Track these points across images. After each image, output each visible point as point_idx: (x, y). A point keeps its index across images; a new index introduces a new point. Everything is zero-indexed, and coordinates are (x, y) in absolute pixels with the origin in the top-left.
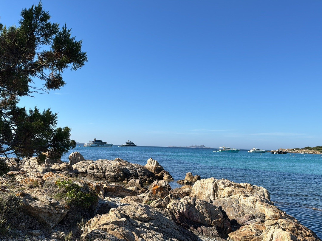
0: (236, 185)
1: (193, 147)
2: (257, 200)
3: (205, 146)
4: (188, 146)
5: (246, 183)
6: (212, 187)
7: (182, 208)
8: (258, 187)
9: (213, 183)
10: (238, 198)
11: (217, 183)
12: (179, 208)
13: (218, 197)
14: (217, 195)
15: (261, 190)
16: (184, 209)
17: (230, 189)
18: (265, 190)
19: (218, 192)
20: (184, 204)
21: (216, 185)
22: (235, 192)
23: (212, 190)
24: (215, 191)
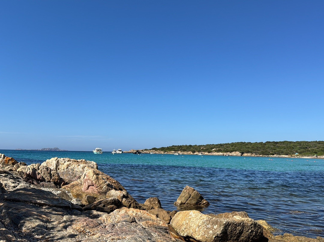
0: (74, 161)
1: (45, 150)
2: (85, 166)
3: (58, 149)
4: (40, 149)
5: (82, 159)
6: (55, 164)
7: (29, 171)
8: (90, 162)
9: (56, 160)
10: (73, 168)
11: (59, 160)
12: (26, 171)
13: (59, 170)
14: (59, 169)
15: (92, 163)
16: (30, 171)
17: (69, 163)
18: (95, 163)
19: (60, 166)
20: (30, 168)
21: (58, 162)
22: (72, 164)
23: (55, 165)
24: (57, 166)
